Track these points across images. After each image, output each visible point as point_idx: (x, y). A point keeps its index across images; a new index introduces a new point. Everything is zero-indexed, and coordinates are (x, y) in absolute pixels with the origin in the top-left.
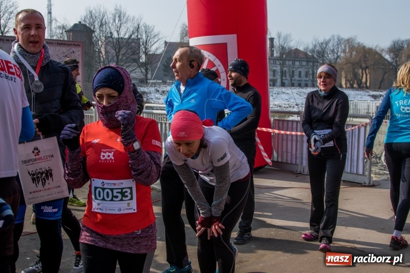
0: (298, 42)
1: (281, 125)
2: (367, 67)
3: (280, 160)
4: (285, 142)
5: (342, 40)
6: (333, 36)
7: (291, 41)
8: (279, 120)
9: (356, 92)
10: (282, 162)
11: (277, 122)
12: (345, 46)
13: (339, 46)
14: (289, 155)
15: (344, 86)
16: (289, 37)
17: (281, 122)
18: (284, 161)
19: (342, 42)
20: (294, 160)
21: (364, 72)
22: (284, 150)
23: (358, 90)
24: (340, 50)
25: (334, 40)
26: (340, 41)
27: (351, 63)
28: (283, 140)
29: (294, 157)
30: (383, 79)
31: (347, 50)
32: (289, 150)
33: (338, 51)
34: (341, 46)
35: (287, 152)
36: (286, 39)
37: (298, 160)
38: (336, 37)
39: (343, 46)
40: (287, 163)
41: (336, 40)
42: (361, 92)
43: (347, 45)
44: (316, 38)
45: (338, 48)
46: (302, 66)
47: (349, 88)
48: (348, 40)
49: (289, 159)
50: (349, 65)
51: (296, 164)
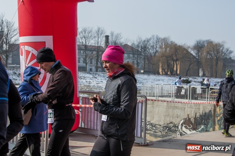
0: (126, 40)
1: (87, 102)
2: (177, 60)
3: (86, 127)
4: (89, 114)
5: (159, 39)
6: (153, 36)
7: (121, 39)
8: (86, 98)
9: (169, 77)
10: (87, 129)
11: (84, 99)
12: (162, 44)
13: (158, 43)
14: (92, 123)
15: (161, 73)
16: (120, 35)
17: (87, 99)
18: (89, 127)
19: (160, 40)
20: (95, 127)
21: (175, 63)
22: (89, 120)
23: (170, 77)
24: (158, 46)
25: (153, 39)
26: (158, 40)
27: (165, 56)
28: (88, 112)
29: (95, 125)
30: (189, 69)
31: (163, 47)
32: (92, 120)
33: (156, 47)
34: (159, 43)
35: (91, 121)
36: (117, 37)
37: (98, 127)
38: (155, 37)
39: (160, 43)
40: (90, 129)
41: (155, 39)
42: (173, 78)
43: (163, 43)
44: (139, 37)
45: (157, 45)
46: (129, 57)
47: (164, 75)
48: (164, 39)
49: (92, 126)
50: (164, 57)
51: (97, 130)
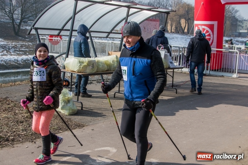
2: (189, 19)
9: (182, 36)
21: (187, 22)
23: (183, 35)
42: (185, 36)
